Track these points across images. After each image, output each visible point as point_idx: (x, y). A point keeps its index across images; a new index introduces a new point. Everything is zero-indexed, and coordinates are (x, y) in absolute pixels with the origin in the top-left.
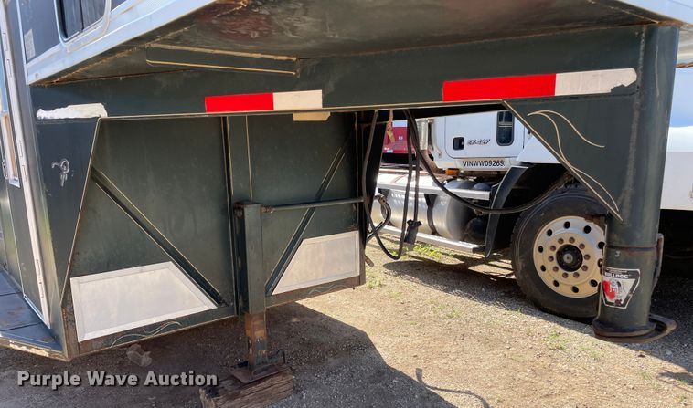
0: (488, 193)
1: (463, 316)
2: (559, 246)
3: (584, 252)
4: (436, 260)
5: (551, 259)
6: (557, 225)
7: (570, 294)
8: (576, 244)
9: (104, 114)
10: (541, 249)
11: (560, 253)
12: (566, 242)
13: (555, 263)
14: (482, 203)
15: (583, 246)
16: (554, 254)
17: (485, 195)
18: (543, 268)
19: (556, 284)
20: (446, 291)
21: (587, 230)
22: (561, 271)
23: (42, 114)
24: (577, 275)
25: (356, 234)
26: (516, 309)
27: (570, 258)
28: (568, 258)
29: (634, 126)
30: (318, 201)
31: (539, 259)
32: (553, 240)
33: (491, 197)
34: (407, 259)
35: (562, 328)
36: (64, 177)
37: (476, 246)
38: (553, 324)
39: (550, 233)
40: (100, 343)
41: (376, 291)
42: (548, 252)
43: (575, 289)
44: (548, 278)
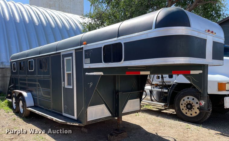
0: (167, 90)
1: (163, 122)
2: (186, 103)
3: (193, 105)
4: (151, 109)
5: (185, 107)
6: (185, 98)
7: (190, 116)
8: (191, 103)
9: (103, 74)
10: (182, 104)
11: (187, 105)
12: (188, 102)
13: (186, 108)
14: (165, 93)
15: (192, 103)
16: (185, 105)
17: (166, 91)
18: (183, 109)
19: (186, 113)
20: (157, 116)
21: (193, 99)
22: (187, 110)
23: (87, 74)
24: (192, 111)
25: (139, 99)
26: (176, 120)
27: (190, 106)
28: (189, 106)
29: (203, 79)
30: (131, 91)
31: (181, 107)
32: (185, 102)
33: (168, 91)
34: (143, 109)
35: (189, 124)
36: (91, 86)
37: (164, 104)
38: (186, 123)
39: (184, 100)
40: (91, 122)
41: (138, 116)
42: (184, 105)
43: (191, 114)
44: (184, 112)
